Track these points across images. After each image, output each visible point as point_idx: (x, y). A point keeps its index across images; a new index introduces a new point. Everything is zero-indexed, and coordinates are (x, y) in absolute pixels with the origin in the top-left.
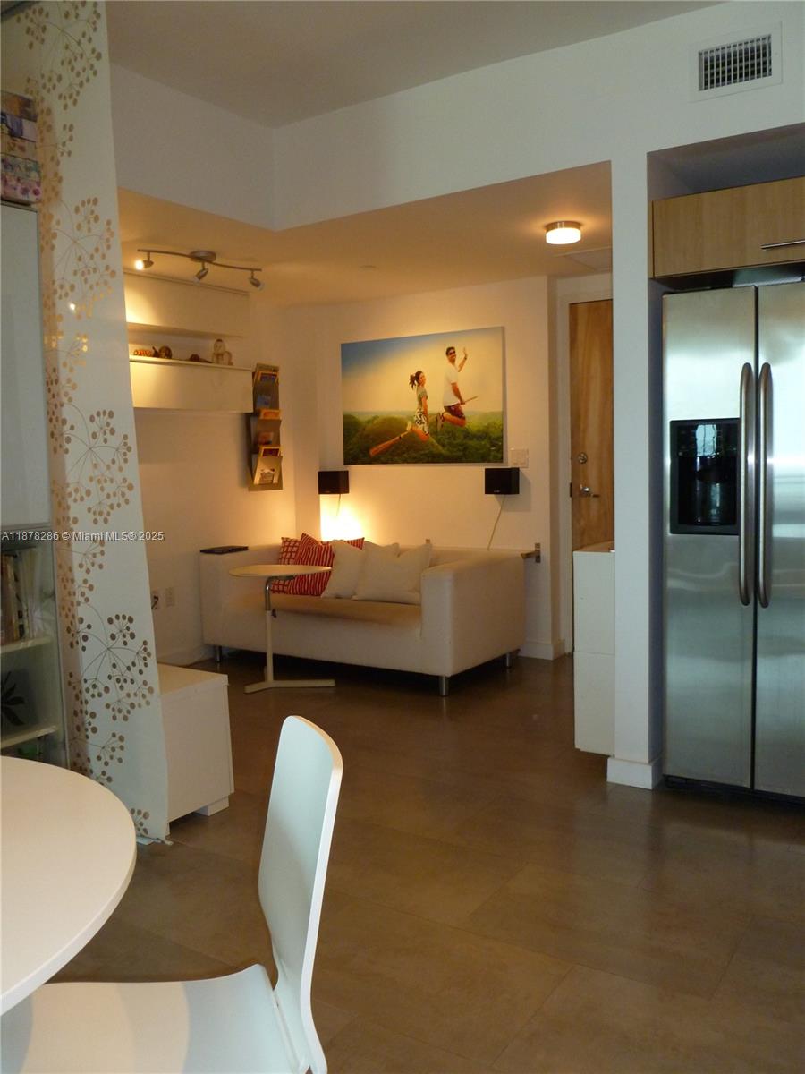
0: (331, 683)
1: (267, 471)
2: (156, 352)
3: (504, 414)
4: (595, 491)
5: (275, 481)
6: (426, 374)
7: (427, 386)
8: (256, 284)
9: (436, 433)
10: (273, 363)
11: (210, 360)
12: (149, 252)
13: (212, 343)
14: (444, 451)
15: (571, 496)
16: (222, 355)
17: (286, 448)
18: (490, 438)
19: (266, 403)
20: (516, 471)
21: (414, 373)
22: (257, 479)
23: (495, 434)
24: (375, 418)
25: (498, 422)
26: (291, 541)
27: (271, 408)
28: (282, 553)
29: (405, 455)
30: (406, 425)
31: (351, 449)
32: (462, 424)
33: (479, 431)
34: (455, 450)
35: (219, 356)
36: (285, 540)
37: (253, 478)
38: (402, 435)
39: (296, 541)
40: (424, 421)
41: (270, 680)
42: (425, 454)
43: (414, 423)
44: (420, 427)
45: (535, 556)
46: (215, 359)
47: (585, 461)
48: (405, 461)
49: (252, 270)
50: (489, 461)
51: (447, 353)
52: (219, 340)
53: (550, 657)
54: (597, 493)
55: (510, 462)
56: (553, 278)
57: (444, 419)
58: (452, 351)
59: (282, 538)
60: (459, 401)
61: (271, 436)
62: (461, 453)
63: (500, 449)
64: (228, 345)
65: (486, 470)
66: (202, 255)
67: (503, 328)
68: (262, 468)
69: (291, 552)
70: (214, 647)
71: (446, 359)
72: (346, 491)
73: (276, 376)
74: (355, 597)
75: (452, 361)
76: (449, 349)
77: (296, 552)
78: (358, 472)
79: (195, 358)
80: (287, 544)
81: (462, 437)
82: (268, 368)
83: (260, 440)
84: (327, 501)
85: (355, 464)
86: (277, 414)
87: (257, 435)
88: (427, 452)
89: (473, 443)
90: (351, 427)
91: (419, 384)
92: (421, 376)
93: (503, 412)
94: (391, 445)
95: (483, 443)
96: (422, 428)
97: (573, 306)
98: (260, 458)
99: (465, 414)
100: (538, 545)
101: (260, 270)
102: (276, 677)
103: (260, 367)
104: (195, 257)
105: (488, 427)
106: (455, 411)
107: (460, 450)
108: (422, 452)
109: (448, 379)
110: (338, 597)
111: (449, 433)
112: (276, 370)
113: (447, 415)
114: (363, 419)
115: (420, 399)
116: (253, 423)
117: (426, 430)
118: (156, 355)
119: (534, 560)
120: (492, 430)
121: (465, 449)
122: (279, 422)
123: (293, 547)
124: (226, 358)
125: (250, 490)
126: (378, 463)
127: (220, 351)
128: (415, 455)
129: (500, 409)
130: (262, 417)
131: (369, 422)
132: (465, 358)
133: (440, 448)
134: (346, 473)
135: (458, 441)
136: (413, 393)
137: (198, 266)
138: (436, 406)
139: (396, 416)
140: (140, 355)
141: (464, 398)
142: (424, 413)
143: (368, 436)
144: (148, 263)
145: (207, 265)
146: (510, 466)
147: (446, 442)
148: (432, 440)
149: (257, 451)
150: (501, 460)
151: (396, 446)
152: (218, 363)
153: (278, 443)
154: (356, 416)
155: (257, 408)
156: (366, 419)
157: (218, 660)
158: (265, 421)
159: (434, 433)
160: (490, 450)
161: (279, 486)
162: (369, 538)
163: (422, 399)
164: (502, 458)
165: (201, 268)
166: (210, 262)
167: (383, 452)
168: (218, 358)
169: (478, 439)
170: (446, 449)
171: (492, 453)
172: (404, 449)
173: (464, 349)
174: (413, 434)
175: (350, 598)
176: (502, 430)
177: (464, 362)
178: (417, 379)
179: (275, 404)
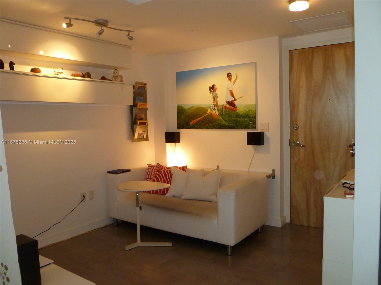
0: (170, 244)
1: (141, 132)
2: (83, 75)
3: (256, 105)
4: (303, 143)
5: (145, 137)
6: (217, 86)
7: (217, 92)
8: (131, 39)
9: (222, 115)
10: (144, 81)
11: (112, 80)
12: (70, 19)
13: (112, 71)
14: (226, 124)
15: (290, 145)
16: (117, 77)
17: (150, 121)
18: (249, 117)
19: (141, 100)
20: (263, 133)
21: (211, 86)
22: (136, 136)
23: (251, 115)
24: (192, 107)
25: (253, 109)
26: (152, 166)
27: (143, 102)
28: (147, 172)
29: (207, 125)
30: (207, 110)
31: (181, 122)
32: (235, 110)
33: (243, 114)
34: (231, 123)
35: (116, 77)
36: (150, 166)
37: (134, 135)
38: (205, 115)
39: (154, 167)
40: (216, 109)
41: (139, 243)
42: (217, 125)
43: (211, 109)
44: (214, 112)
45: (272, 176)
46: (114, 79)
47: (297, 128)
48: (207, 128)
49: (129, 31)
50: (249, 129)
51: (227, 76)
52: (116, 70)
53: (280, 226)
54: (304, 144)
55: (259, 129)
56: (281, 37)
57: (226, 108)
58: (230, 74)
59: (148, 164)
60: (233, 99)
61: (143, 116)
62: (235, 125)
63: (254, 123)
64: (121, 73)
65: (248, 133)
66: (101, 22)
67: (255, 63)
68: (139, 130)
69: (152, 172)
70: (114, 219)
71: (227, 79)
72: (179, 141)
73: (145, 87)
74: (182, 197)
75: (230, 79)
76: (228, 74)
77: (154, 172)
78: (184, 133)
79: (103, 78)
80: (150, 168)
81: (235, 116)
82: (141, 83)
83: (138, 118)
84: (170, 146)
85: (183, 129)
86: (146, 105)
87: (136, 115)
88: (217, 123)
89: (241, 120)
90: (181, 111)
91: (214, 91)
92: (215, 87)
93: (256, 104)
94: (200, 120)
95: (246, 120)
96: (215, 112)
97: (291, 52)
98: (137, 126)
99: (237, 105)
100: (274, 171)
101: (133, 31)
102: (142, 240)
103: (137, 83)
104: (97, 23)
105: (248, 112)
106: (231, 104)
107: (234, 123)
108: (215, 124)
109: (228, 88)
110: (174, 197)
111: (228, 114)
112: (145, 84)
113: (228, 106)
114: (186, 107)
115: (214, 98)
116: (134, 110)
117: (217, 113)
118: (83, 76)
119: (272, 178)
120: (250, 113)
121: (237, 122)
122: (147, 109)
123: (153, 169)
124: (119, 78)
125: (132, 142)
126: (194, 129)
127: (116, 75)
128: (212, 125)
129: (255, 103)
130: (138, 107)
131: (189, 109)
132: (237, 78)
133: (224, 121)
134: (179, 133)
135: (233, 119)
136: (210, 95)
137: (99, 28)
138: (222, 101)
139: (202, 106)
140: (74, 76)
141: (236, 97)
142: (216, 105)
143: (189, 116)
144: (69, 25)
145: (103, 28)
146: (259, 131)
147: (227, 119)
148: (220, 118)
149: (136, 123)
150: (255, 128)
151: (202, 120)
152: (115, 81)
153: (146, 119)
154: (183, 106)
155: (136, 103)
156: (188, 108)
157: (116, 225)
158: (140, 109)
159: (221, 115)
160: (249, 123)
161: (147, 139)
162: (190, 166)
163: (215, 98)
164: (255, 127)
165: (100, 29)
166: (106, 26)
167: (196, 124)
168: (115, 79)
169: (243, 117)
170: (227, 122)
171: (250, 125)
172: (206, 122)
173: (236, 73)
174: (211, 115)
175: (180, 197)
176: (255, 113)
177: (236, 80)
178: (212, 88)
179: (145, 101)
